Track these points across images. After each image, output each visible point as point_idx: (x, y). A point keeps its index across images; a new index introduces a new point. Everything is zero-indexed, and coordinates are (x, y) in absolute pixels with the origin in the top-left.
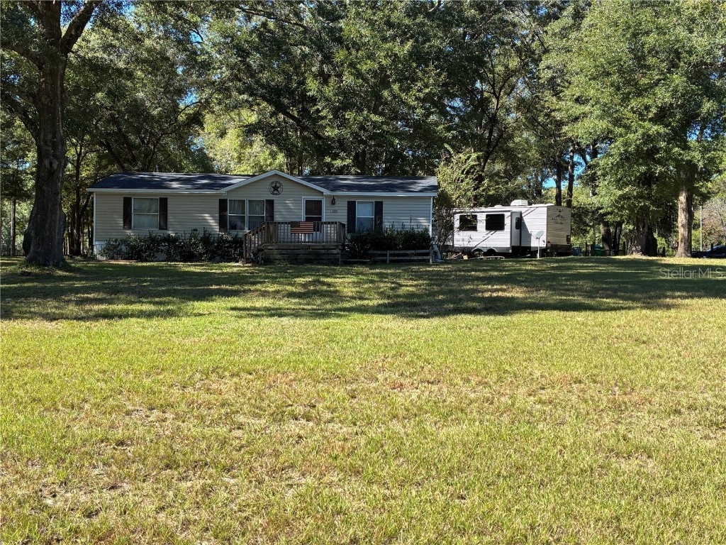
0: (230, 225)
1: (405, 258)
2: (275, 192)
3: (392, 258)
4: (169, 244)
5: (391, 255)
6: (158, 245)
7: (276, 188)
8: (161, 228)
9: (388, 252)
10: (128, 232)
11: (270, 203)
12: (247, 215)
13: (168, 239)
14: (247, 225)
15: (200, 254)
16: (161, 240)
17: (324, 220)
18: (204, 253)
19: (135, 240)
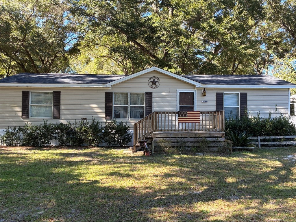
0: (115, 114)
1: (275, 143)
2: (154, 86)
3: (263, 143)
4: (62, 132)
5: (261, 140)
6: (52, 133)
7: (154, 83)
8: (55, 117)
9: (259, 138)
10: (26, 121)
11: (149, 95)
12: (129, 105)
13: (61, 127)
14: (129, 114)
15: (90, 140)
16: (55, 129)
17: (195, 109)
18: (93, 140)
19: (31, 128)
